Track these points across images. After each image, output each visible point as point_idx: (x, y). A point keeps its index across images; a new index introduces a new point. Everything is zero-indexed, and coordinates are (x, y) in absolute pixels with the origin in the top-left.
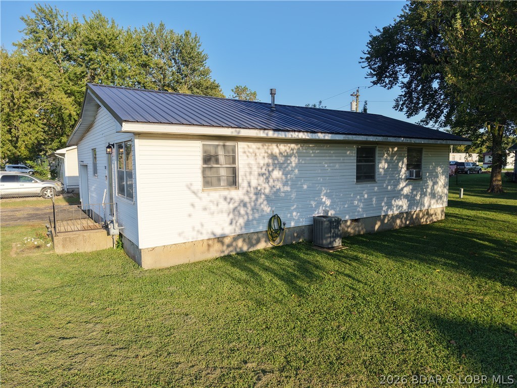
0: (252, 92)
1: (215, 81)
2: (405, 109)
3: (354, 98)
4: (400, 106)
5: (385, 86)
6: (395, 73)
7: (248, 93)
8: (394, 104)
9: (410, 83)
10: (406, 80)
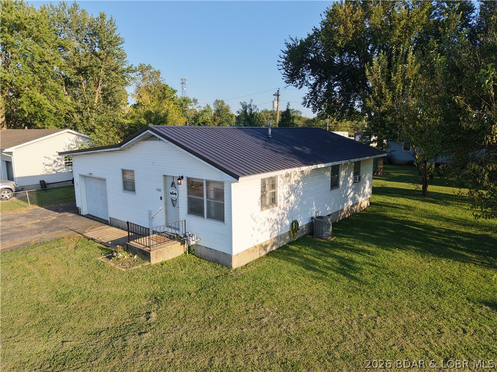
0: (157, 70)
1: (132, 65)
2: (311, 106)
3: (276, 97)
4: (307, 103)
5: (296, 86)
6: (304, 75)
7: (151, 71)
8: (303, 101)
9: (315, 84)
10: (312, 82)
